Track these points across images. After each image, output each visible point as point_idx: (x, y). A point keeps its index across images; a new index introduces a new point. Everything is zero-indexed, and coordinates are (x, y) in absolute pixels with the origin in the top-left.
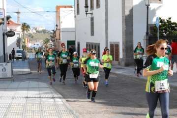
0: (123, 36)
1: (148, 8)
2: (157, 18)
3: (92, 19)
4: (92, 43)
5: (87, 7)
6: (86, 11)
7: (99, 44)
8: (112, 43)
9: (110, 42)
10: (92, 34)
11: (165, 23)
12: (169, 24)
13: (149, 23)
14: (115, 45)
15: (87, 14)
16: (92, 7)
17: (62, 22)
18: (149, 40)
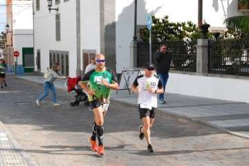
0: (101, 42)
1: (136, 2)
2: (149, 17)
3: (58, 17)
4: (57, 51)
6: (50, 6)
7: (68, 52)
8: (86, 52)
9: (84, 50)
10: (58, 38)
11: (159, 23)
12: (165, 26)
13: (138, 23)
14: (91, 54)
15: (50, 9)
17: (15, 21)
18: (138, 48)
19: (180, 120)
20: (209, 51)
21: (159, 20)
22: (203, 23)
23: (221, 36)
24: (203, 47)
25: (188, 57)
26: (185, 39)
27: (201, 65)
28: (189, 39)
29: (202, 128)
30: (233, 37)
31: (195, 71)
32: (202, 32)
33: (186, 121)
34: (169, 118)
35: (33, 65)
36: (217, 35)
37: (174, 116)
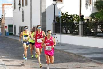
0: (40, 22)
1: (54, 6)
3: (23, 12)
4: (22, 26)
5: (20, 5)
6: (19, 8)
8: (34, 27)
10: (23, 21)
11: (64, 15)
12: (67, 16)
13: (55, 15)
15: (20, 9)
16: (23, 5)
17: (5, 14)
18: (55, 25)
19: (71, 54)
20: (84, 26)
22: (82, 15)
23: (89, 20)
24: (81, 24)
25: (76, 29)
26: (74, 21)
27: (81, 32)
28: (76, 22)
29: (79, 58)
30: (94, 21)
31: (78, 34)
32: (81, 19)
33: (73, 55)
34: (67, 54)
35: (13, 32)
37: (69, 53)
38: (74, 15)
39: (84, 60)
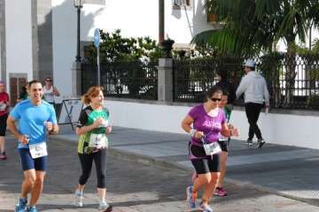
0: (33, 62)
1: (79, 11)
2: (96, 30)
8: (14, 76)
9: (11, 74)
11: (109, 39)
12: (117, 42)
13: (82, 39)
14: (20, 79)
18: (82, 69)
19: (140, 161)
20: (173, 74)
21: (108, 34)
22: (166, 39)
23: (186, 55)
24: (166, 68)
25: (147, 82)
26: (143, 59)
27: (164, 91)
28: (148, 59)
30: (201, 56)
31: (156, 99)
32: (164, 50)
33: (147, 162)
34: (125, 159)
36: (182, 53)
37: (133, 156)
38: (140, 40)
39: (182, 175)
